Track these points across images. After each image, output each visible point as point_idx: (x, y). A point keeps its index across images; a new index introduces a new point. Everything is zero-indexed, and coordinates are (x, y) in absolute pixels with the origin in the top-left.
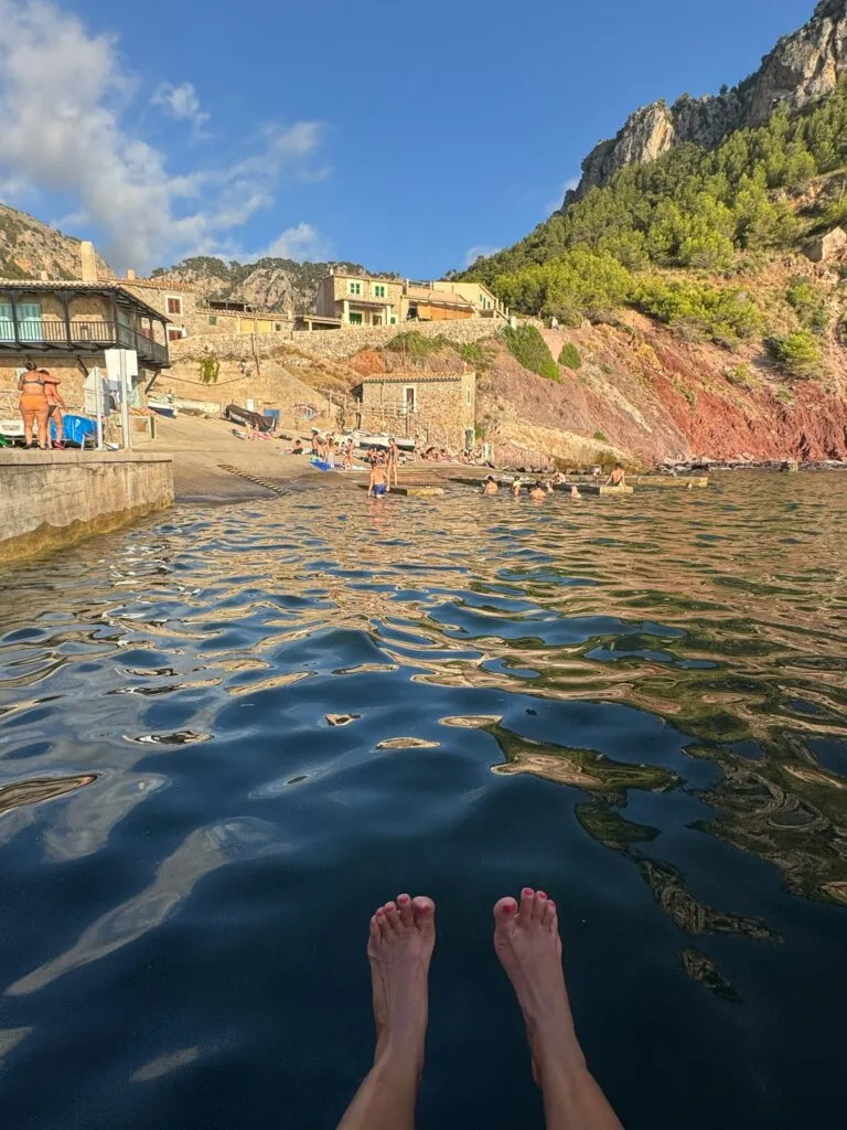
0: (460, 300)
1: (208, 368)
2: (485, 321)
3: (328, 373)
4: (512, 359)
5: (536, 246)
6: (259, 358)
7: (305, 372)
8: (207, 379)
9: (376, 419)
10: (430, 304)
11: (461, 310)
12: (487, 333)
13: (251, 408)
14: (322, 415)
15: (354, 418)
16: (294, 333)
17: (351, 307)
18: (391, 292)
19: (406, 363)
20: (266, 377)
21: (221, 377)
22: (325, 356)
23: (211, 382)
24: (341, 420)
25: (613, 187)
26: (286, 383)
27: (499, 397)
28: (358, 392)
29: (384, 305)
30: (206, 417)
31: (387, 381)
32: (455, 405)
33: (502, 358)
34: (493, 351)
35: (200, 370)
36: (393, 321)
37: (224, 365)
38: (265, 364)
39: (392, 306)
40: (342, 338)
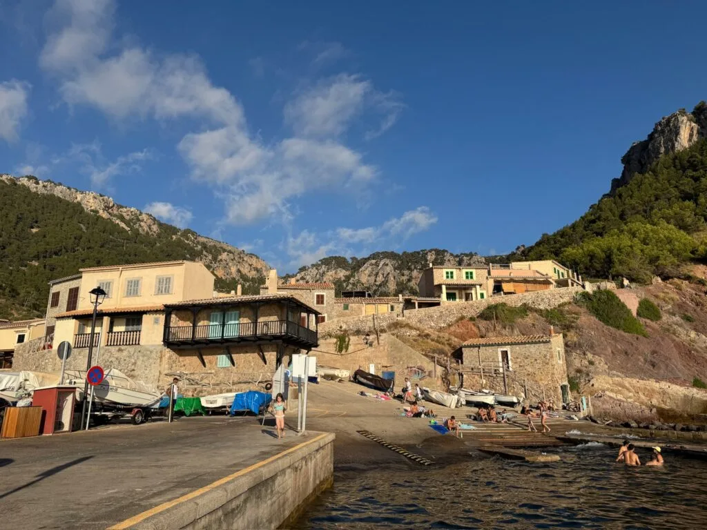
0: (538, 275)
1: (342, 343)
2: (563, 290)
3: (433, 340)
4: (594, 319)
5: (593, 222)
6: (378, 332)
7: (415, 340)
8: (340, 350)
9: (476, 377)
10: (511, 280)
11: (540, 282)
12: (566, 299)
13: (372, 371)
14: (430, 375)
15: (457, 377)
16: (405, 311)
17: (447, 289)
18: (479, 275)
19: (497, 328)
20: (385, 345)
21: (351, 348)
22: (429, 327)
23: (343, 352)
24: (446, 380)
25: (654, 171)
26: (400, 350)
27: (587, 353)
28: (458, 355)
29: (474, 286)
30: (340, 381)
31: (483, 345)
32: (547, 364)
33: (584, 318)
34: (574, 313)
35: (336, 343)
36: (482, 295)
37: (353, 339)
38: (383, 336)
39: (481, 285)
40: (442, 312)
